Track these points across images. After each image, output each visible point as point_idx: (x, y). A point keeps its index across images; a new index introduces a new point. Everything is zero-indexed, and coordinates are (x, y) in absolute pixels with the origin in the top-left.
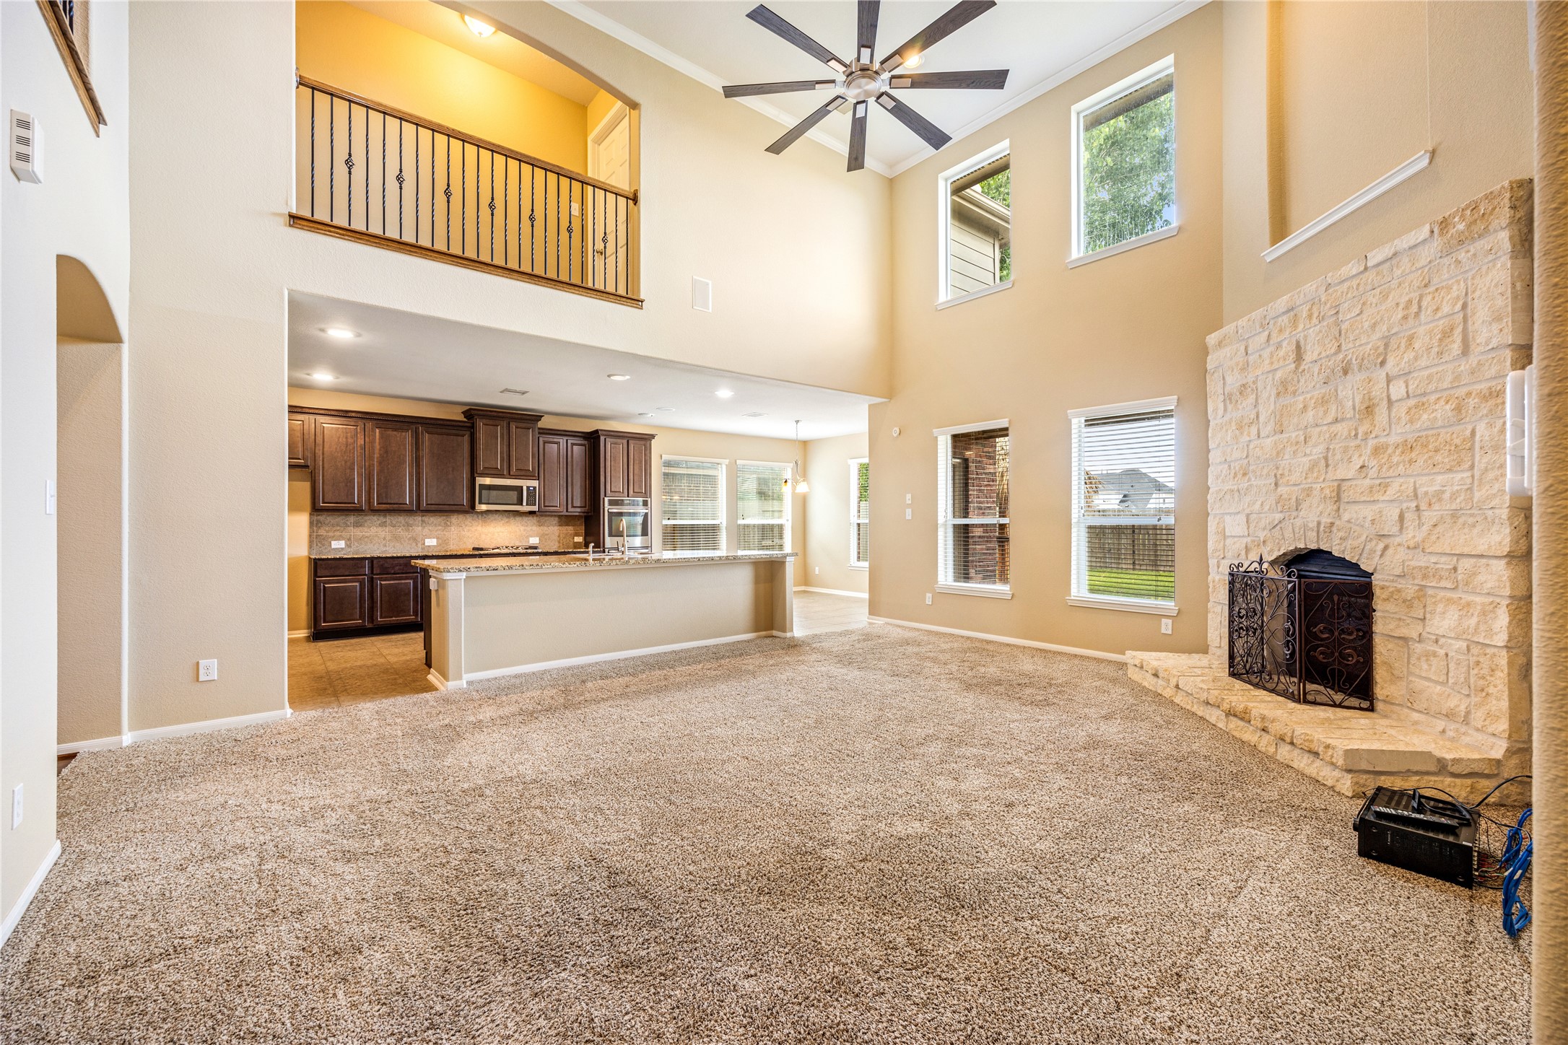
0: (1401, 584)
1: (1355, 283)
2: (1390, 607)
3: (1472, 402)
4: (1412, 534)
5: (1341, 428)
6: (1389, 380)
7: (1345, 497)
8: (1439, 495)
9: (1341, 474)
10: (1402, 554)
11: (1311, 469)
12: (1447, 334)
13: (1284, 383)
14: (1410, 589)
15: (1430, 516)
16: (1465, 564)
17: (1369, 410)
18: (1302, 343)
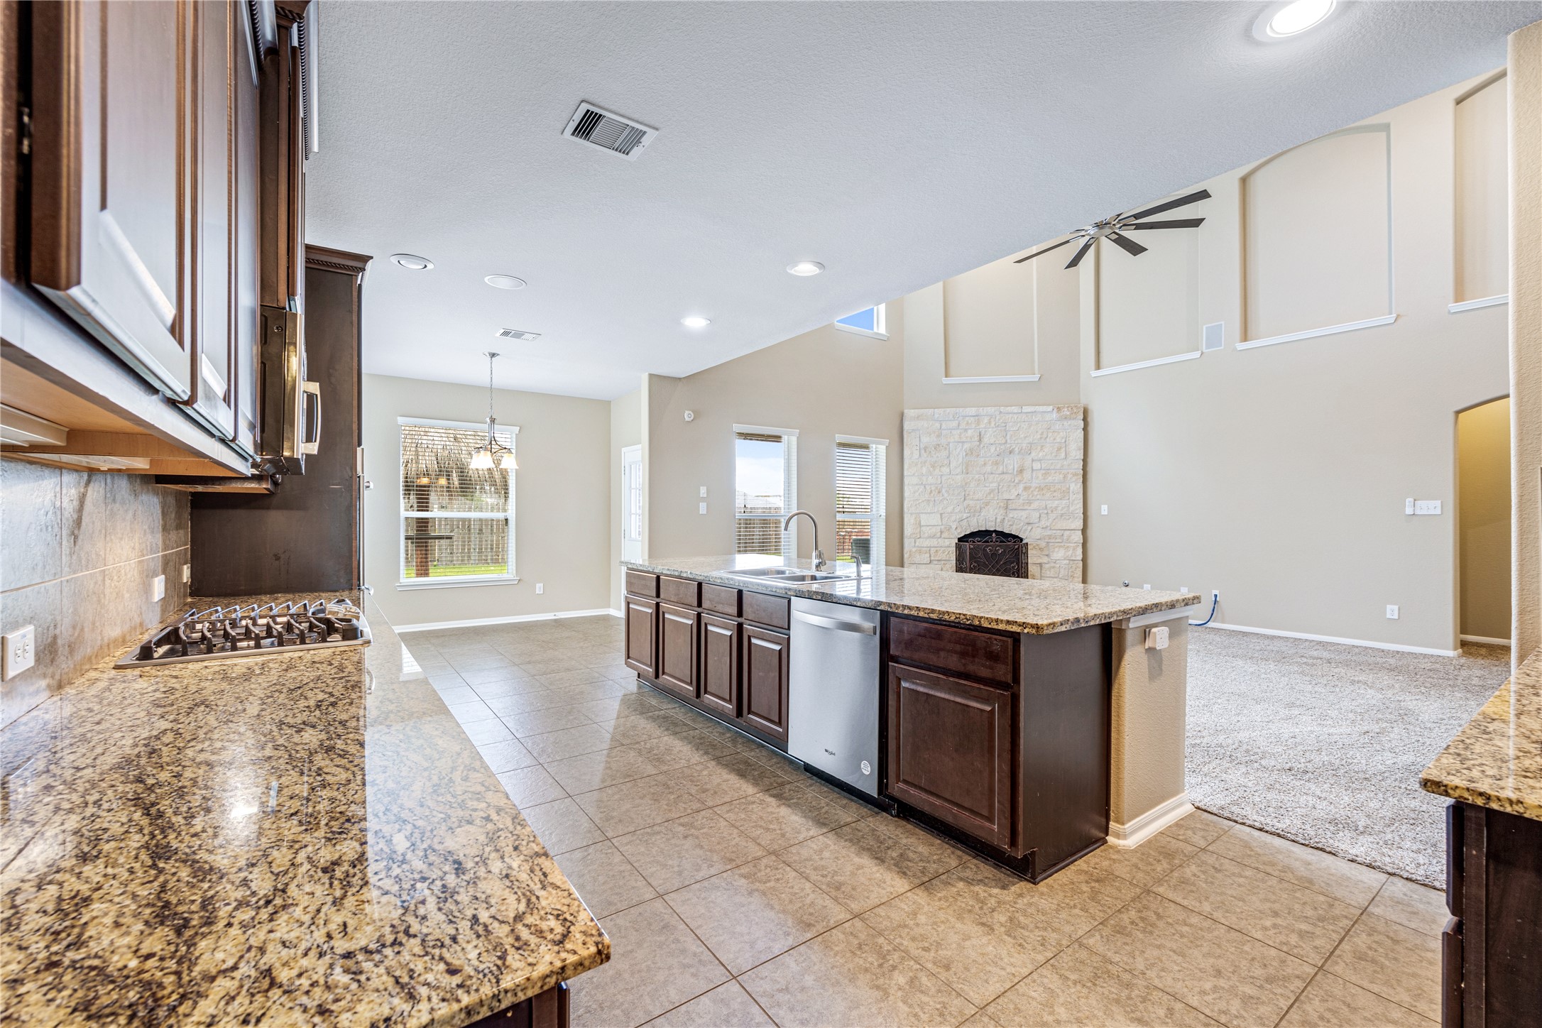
0: (1039, 542)
1: (1015, 416)
2: (1034, 552)
3: (1070, 476)
4: (1043, 523)
5: (1007, 477)
6: (1033, 461)
7: (1010, 507)
8: (1056, 508)
9: (1006, 496)
10: (1039, 530)
11: (990, 493)
12: (1059, 449)
13: (971, 450)
14: (1043, 544)
15: (1052, 516)
16: (1067, 533)
17: (1021, 471)
18: (983, 433)
